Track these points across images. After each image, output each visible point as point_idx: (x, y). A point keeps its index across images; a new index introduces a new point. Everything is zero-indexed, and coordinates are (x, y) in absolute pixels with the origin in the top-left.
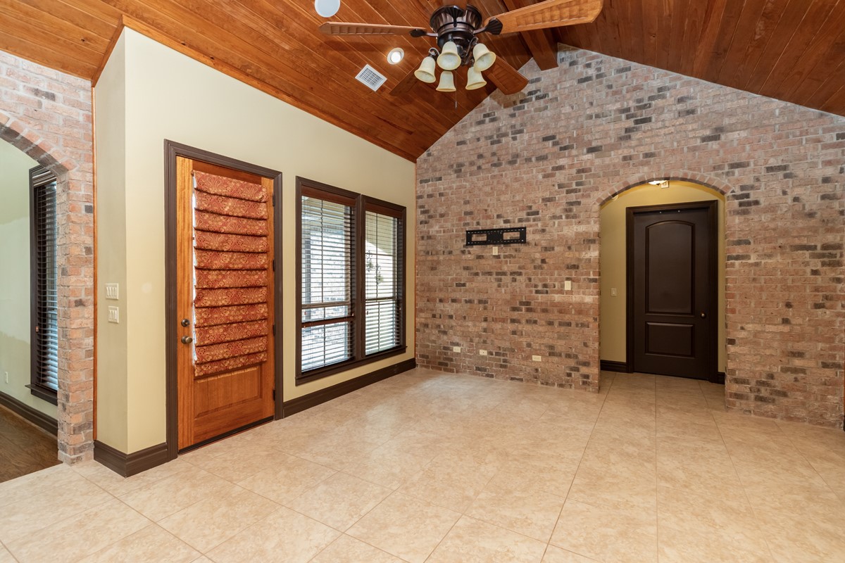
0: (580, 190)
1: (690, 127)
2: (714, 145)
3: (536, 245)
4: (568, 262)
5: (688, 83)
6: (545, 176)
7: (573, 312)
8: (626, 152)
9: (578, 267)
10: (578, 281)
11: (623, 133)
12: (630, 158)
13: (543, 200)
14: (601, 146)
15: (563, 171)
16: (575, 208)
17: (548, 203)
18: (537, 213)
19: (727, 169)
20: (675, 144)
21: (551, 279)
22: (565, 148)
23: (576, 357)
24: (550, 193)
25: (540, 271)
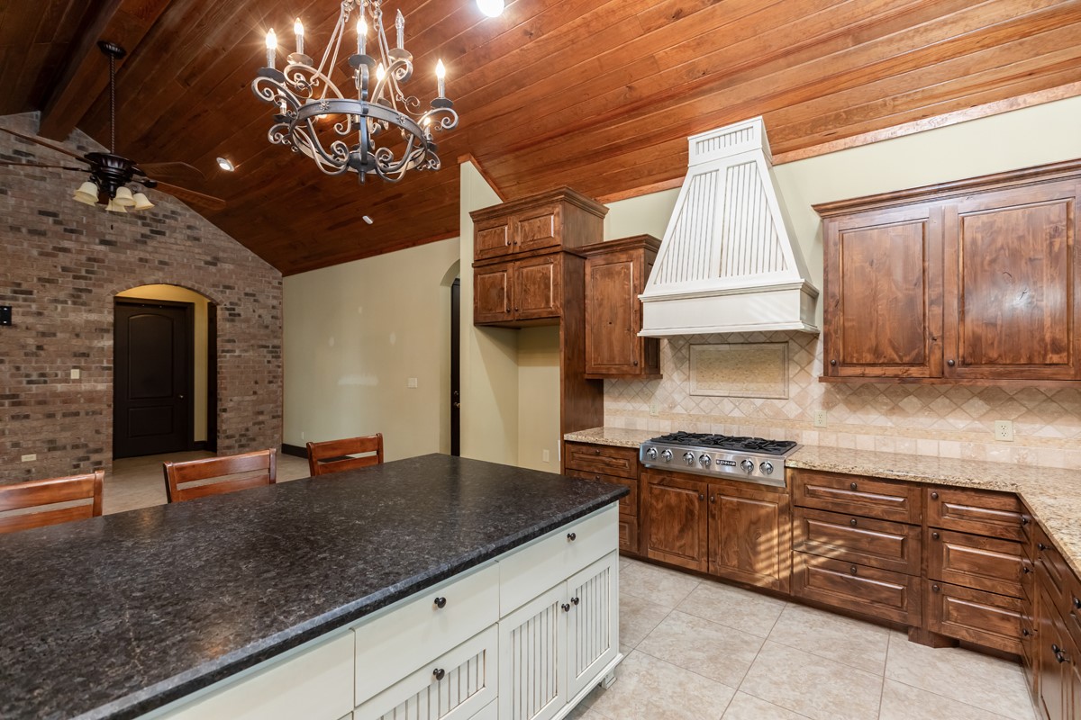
0: (90, 279)
1: (197, 250)
2: (213, 269)
3: (27, 328)
4: (76, 349)
5: (195, 217)
6: (41, 254)
7: (82, 401)
8: (142, 255)
9: (88, 356)
10: (89, 369)
11: (139, 237)
12: (146, 261)
13: (40, 279)
14: (116, 242)
15: (70, 255)
16: (84, 296)
17: (47, 285)
18: (31, 293)
19: (221, 288)
20: (185, 260)
21: (51, 368)
22: (72, 231)
23: (86, 446)
24: (50, 273)
25: (34, 359)
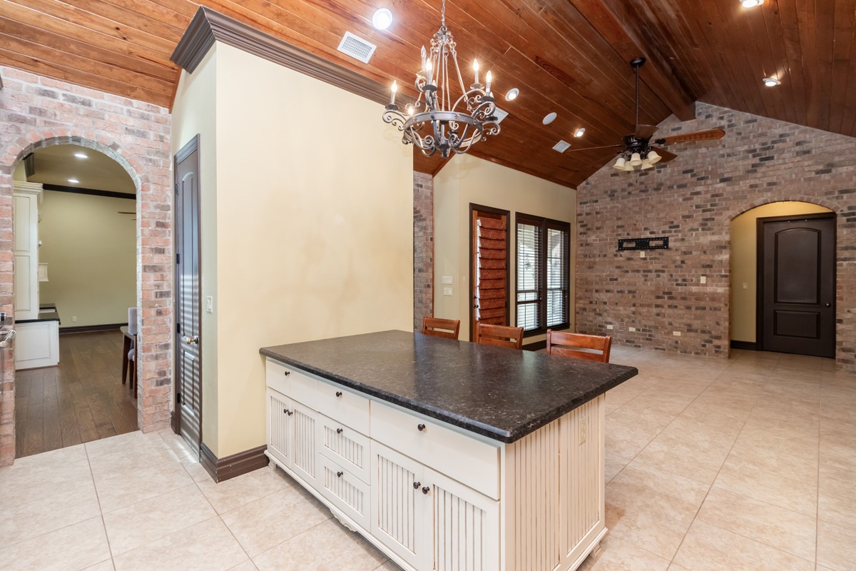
0: (713, 210)
1: (806, 163)
2: (826, 177)
3: (676, 250)
4: (704, 262)
5: (805, 132)
6: (685, 199)
7: (708, 299)
8: (752, 182)
9: (712, 267)
10: (712, 276)
11: (750, 168)
12: (756, 186)
13: (683, 217)
14: (732, 178)
15: (700, 196)
16: (709, 223)
17: (687, 219)
18: (678, 226)
19: (836, 194)
20: (794, 176)
21: (689, 276)
22: (702, 179)
23: (710, 332)
24: (689, 211)
25: (679, 269)
